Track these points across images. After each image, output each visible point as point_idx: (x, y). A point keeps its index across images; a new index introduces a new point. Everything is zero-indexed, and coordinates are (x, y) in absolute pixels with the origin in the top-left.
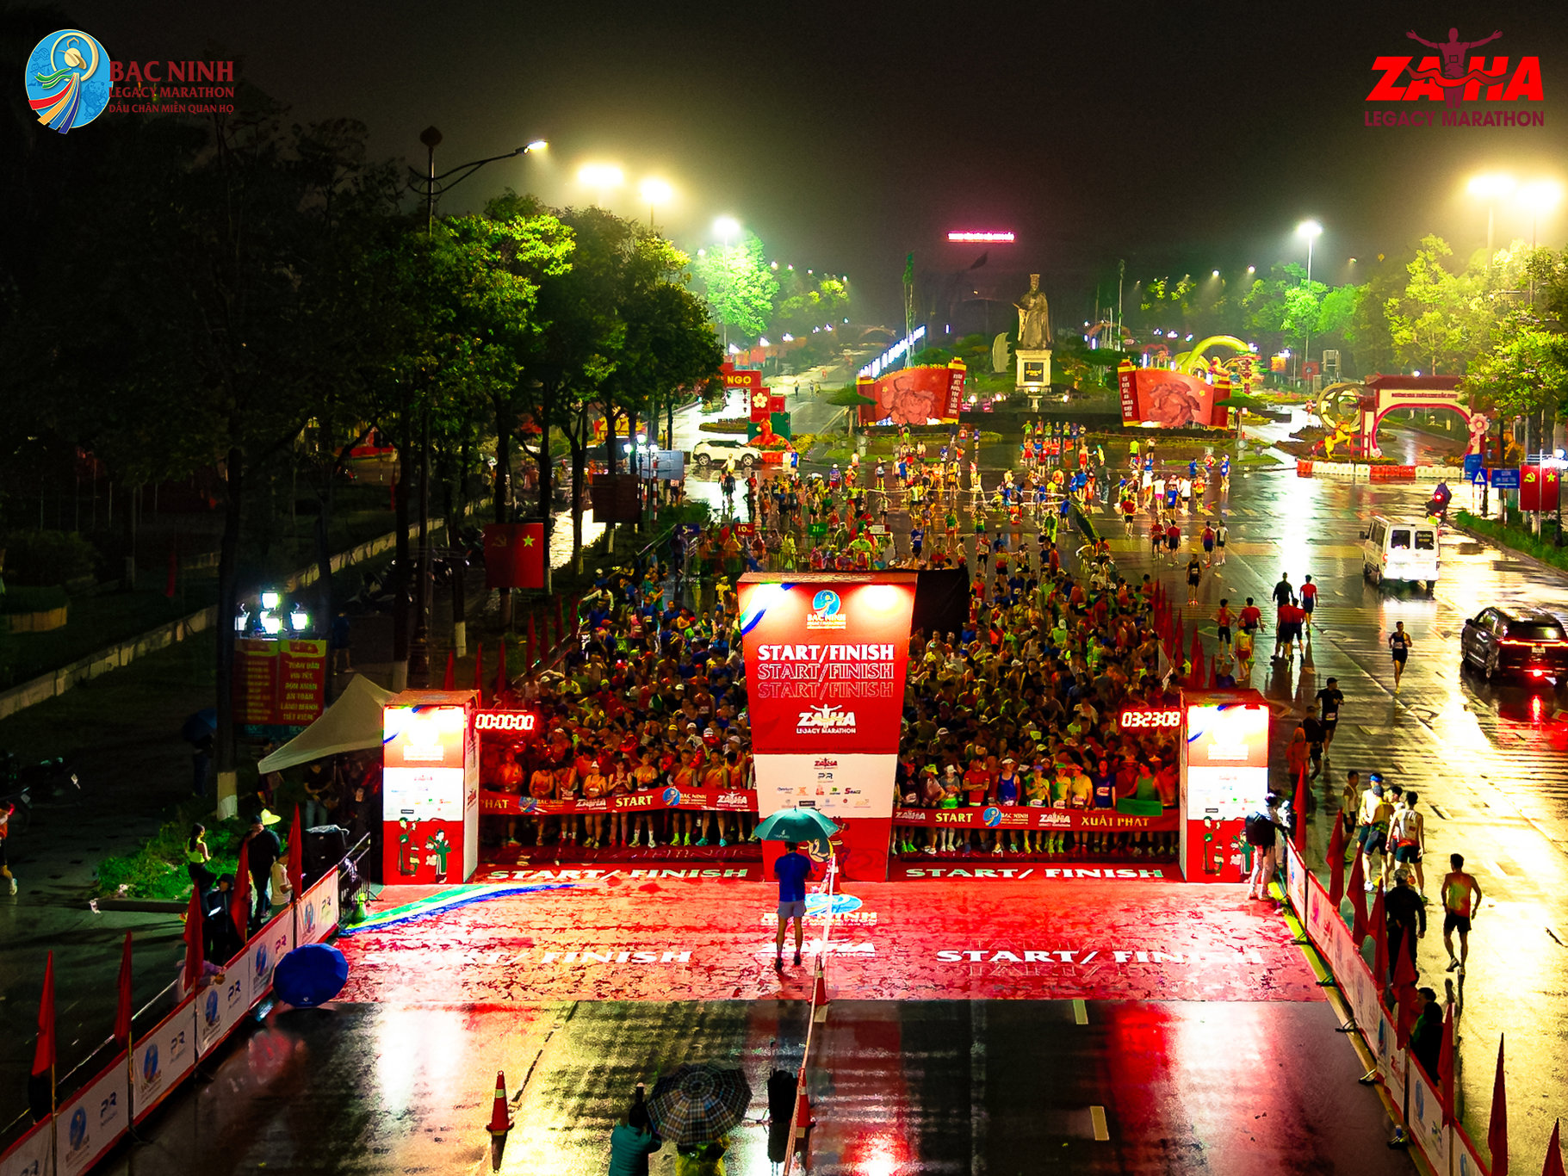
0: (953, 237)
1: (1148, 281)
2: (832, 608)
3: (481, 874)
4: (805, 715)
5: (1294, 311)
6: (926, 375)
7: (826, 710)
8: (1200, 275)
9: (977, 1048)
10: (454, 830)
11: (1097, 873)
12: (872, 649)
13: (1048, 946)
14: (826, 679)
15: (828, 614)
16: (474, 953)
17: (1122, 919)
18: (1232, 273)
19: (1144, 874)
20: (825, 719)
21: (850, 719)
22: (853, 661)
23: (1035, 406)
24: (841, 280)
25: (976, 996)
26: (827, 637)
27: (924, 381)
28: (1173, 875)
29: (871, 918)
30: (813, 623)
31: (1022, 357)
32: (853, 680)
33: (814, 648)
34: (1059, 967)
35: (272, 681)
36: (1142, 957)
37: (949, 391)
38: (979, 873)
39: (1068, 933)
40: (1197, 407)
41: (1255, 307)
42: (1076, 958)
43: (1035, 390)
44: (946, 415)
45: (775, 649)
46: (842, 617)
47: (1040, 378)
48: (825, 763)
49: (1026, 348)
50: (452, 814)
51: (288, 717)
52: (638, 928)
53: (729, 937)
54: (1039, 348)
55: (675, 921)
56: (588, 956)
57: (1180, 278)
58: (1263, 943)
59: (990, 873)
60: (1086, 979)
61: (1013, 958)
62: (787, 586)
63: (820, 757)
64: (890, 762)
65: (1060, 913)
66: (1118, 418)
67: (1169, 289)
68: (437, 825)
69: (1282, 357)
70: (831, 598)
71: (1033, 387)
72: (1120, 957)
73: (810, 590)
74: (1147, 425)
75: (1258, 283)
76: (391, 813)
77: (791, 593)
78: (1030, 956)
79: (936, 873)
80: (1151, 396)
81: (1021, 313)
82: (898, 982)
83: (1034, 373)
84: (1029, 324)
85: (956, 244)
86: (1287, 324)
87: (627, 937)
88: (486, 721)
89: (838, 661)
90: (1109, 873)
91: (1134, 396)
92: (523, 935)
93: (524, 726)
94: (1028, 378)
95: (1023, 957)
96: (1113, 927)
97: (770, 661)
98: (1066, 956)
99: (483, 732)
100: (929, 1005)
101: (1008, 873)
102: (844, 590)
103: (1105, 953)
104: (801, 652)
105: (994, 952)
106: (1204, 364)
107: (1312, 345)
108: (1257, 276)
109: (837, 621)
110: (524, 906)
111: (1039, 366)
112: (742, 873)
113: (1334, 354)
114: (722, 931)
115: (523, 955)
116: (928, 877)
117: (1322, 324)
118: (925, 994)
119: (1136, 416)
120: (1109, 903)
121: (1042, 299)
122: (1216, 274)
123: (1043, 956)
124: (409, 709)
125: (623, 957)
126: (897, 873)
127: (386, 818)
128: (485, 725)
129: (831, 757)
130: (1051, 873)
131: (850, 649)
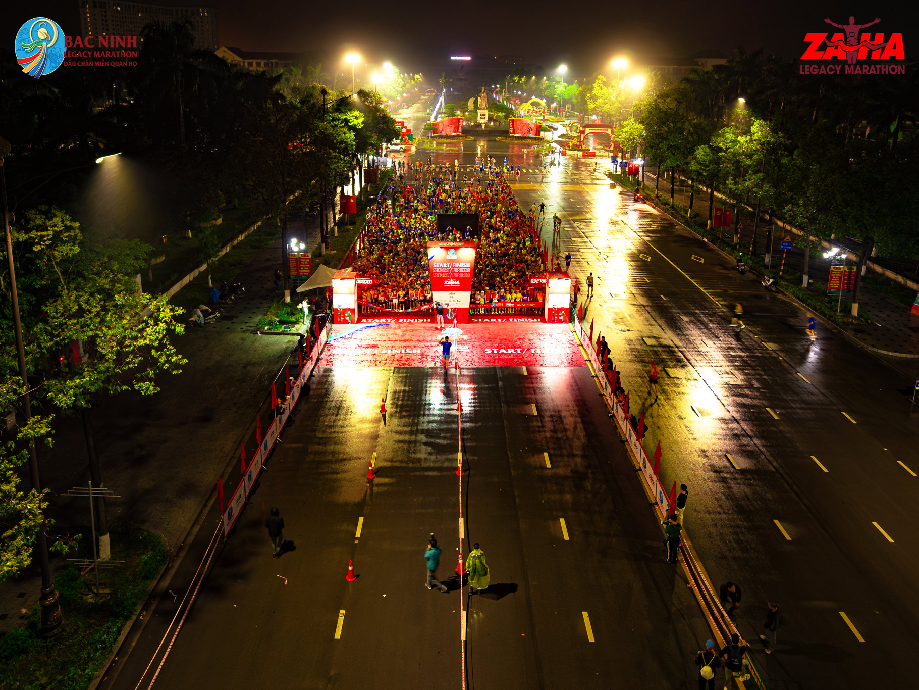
0: (452, 58)
1: (512, 76)
3: (359, 321)
4: (446, 281)
5: (558, 92)
6: (452, 120)
7: (452, 280)
8: (529, 78)
9: (500, 383)
10: (353, 311)
11: (523, 320)
12: (464, 264)
13: (514, 347)
14: (452, 272)
15: (452, 254)
16: (364, 350)
17: (531, 337)
18: (539, 78)
19: (536, 320)
20: (451, 282)
21: (458, 282)
22: (459, 267)
23: (483, 127)
24: (419, 75)
25: (497, 365)
26: (452, 261)
27: (451, 122)
28: (543, 321)
29: (466, 337)
30: (448, 257)
31: (479, 112)
32: (459, 272)
33: (448, 264)
34: (517, 355)
35: (297, 264)
36: (538, 351)
37: (459, 125)
38: (492, 320)
39: (518, 343)
40: (532, 130)
41: (546, 89)
42: (522, 351)
43: (483, 122)
44: (458, 132)
47: (485, 118)
48: (451, 294)
49: (481, 109)
50: (352, 307)
51: (301, 274)
52: (405, 341)
53: (429, 344)
54: (484, 109)
55: (415, 339)
56: (394, 351)
57: (523, 77)
58: (570, 346)
59: (494, 320)
60: (525, 359)
61: (505, 352)
62: (441, 247)
63: (450, 292)
64: (469, 293)
65: (515, 335)
66: (507, 132)
67: (520, 79)
68: (349, 309)
69: (554, 105)
70: (452, 251)
71: (482, 121)
72: (533, 351)
73: (447, 248)
74: (517, 135)
75: (547, 82)
76: (335, 306)
77: (442, 249)
78: (509, 351)
79: (480, 320)
80: (518, 126)
81: (479, 98)
82: (476, 360)
83: (483, 117)
84: (481, 102)
85: (453, 60)
86: (555, 96)
87: (403, 344)
88: (360, 281)
89: (455, 267)
90: (526, 320)
91: (513, 127)
92: (375, 343)
93: (370, 283)
94: (481, 118)
95: (507, 351)
96: (530, 340)
97: (437, 267)
98: (519, 351)
99: (358, 284)
100: (486, 369)
101: (499, 320)
102: (456, 248)
103: (529, 349)
104: (445, 265)
105: (500, 349)
106: (531, 106)
107: (563, 103)
108: (547, 80)
109: (455, 257)
110: (373, 332)
111: (484, 115)
112: (429, 320)
113: (569, 105)
114: (428, 342)
115: (376, 351)
116: (478, 322)
117: (566, 97)
118: (484, 365)
119: (514, 132)
120: (527, 331)
121: (485, 94)
122: (534, 77)
123: (513, 350)
124: (339, 279)
125: (403, 351)
126: (470, 322)
127: (334, 307)
128: (359, 283)
129: (453, 292)
130: (511, 320)
131: (458, 264)
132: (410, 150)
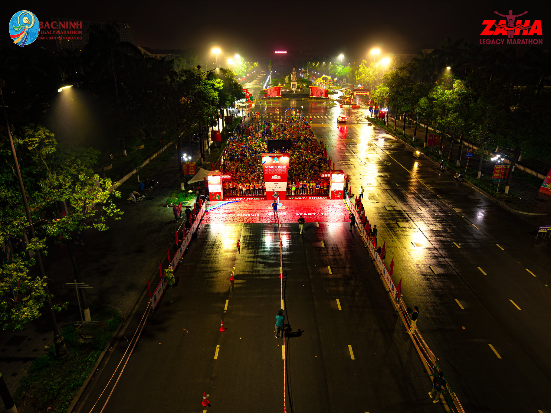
0: (276, 52)
1: (311, 63)
2: (277, 160)
3: (224, 200)
4: (273, 176)
5: (338, 71)
6: (276, 88)
7: (276, 176)
8: (321, 63)
10: (220, 194)
11: (317, 198)
12: (283, 166)
13: (312, 212)
14: (276, 171)
15: (276, 161)
16: (227, 215)
17: (322, 207)
18: (327, 63)
19: (324, 198)
20: (276, 177)
21: (280, 177)
22: (280, 168)
23: (294, 92)
24: (256, 63)
26: (276, 165)
27: (275, 90)
28: (328, 198)
29: (284, 207)
30: (274, 162)
31: (292, 83)
32: (280, 171)
34: (313, 216)
35: (187, 168)
36: (325, 214)
37: (280, 91)
38: (299, 198)
39: (314, 210)
40: (323, 93)
41: (331, 70)
42: (316, 214)
43: (294, 89)
44: (279, 95)
45: (268, 166)
46: (278, 161)
47: (295, 87)
48: (276, 183)
49: (293, 81)
50: (219, 191)
51: (190, 173)
52: (250, 210)
53: (264, 211)
54: (295, 81)
55: (255, 209)
56: (244, 215)
57: (318, 63)
58: (343, 211)
60: (318, 218)
61: (307, 215)
62: (269, 157)
63: (275, 182)
64: (286, 183)
65: (312, 206)
66: (308, 95)
67: (316, 64)
68: (218, 193)
69: (336, 79)
70: (276, 158)
72: (322, 214)
73: (273, 157)
74: (314, 97)
75: (332, 65)
76: (210, 191)
77: (270, 158)
78: (309, 214)
80: (315, 92)
81: (292, 75)
82: (290, 219)
84: (293, 77)
85: (276, 54)
86: (337, 74)
87: (249, 211)
88: (223, 177)
89: (278, 168)
90: (319, 198)
91: (312, 92)
92: (233, 211)
93: (229, 178)
94: (293, 87)
96: (320, 208)
97: (267, 168)
98: (314, 214)
99: (223, 179)
100: (295, 224)
101: (303, 198)
102: (278, 157)
103: (320, 213)
104: (272, 167)
105: (303, 214)
106: (322, 81)
107: (341, 78)
108: (332, 64)
109: (277, 162)
110: (232, 205)
111: (295, 85)
112: (263, 199)
113: (344, 79)
115: (234, 215)
116: (291, 199)
117: (343, 74)
119: (312, 95)
120: (319, 204)
121: (295, 72)
122: (324, 63)
123: (311, 214)
124: (212, 176)
125: (249, 215)
126: (287, 199)
127: (209, 192)
130: (310, 198)
131: (280, 166)
132: (252, 106)
